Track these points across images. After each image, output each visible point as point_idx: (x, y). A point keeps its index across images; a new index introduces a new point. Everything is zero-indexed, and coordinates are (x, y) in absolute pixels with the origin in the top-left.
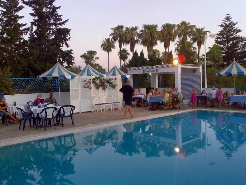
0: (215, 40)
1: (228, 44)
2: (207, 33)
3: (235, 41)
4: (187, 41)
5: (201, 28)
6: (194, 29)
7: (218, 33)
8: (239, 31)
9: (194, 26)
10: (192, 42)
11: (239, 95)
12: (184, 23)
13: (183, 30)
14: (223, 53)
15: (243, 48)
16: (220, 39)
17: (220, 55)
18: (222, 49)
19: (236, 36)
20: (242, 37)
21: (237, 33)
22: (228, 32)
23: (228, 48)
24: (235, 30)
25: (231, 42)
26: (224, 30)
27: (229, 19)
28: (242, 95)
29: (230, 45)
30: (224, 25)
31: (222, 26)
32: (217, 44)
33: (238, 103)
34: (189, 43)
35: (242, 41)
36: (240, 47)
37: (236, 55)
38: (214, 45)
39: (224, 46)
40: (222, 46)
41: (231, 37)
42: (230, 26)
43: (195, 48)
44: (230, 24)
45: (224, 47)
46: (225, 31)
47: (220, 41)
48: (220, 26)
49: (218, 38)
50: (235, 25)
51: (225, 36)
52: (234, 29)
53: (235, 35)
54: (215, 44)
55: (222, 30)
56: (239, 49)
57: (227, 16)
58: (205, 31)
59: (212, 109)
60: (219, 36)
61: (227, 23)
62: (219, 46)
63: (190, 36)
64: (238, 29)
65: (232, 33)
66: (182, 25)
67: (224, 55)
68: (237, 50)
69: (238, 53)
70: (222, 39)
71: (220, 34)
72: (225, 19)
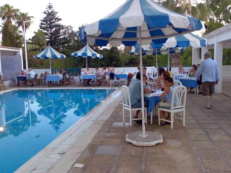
0: (40, 26)
1: (51, 30)
2: (31, 18)
3: (57, 28)
4: (12, 24)
5: (25, 13)
6: (18, 13)
7: (42, 19)
8: (60, 20)
9: (18, 10)
10: (17, 25)
11: (54, 75)
12: (7, 6)
13: (7, 13)
14: (48, 38)
15: (64, 35)
16: (44, 25)
17: (44, 40)
18: (46, 34)
19: (58, 23)
20: (62, 25)
21: (58, 21)
22: (51, 19)
23: (52, 34)
24: (56, 19)
25: (54, 29)
26: (47, 17)
27: (51, 8)
28: (55, 75)
29: (53, 31)
30: (47, 13)
31: (45, 13)
32: (41, 30)
33: (53, 81)
34: (14, 26)
35: (63, 28)
36: (62, 34)
37: (59, 40)
38: (39, 31)
39: (48, 31)
40: (46, 31)
41: (54, 24)
42: (52, 14)
43: (21, 32)
44: (52, 12)
45: (48, 33)
46: (48, 19)
47: (44, 27)
48: (44, 13)
49: (42, 24)
50: (56, 13)
51: (49, 22)
52: (56, 17)
53: (56, 23)
54: (40, 29)
55: (45, 17)
56: (61, 36)
57: (50, 4)
58: (29, 17)
59: (32, 88)
60: (43, 22)
61: (50, 11)
62: (44, 32)
63: (14, 19)
64: (59, 18)
65: (54, 20)
66: (5, 7)
67: (48, 40)
68: (59, 36)
69: (61, 39)
70: (45, 25)
71: (44, 21)
72: (48, 7)
